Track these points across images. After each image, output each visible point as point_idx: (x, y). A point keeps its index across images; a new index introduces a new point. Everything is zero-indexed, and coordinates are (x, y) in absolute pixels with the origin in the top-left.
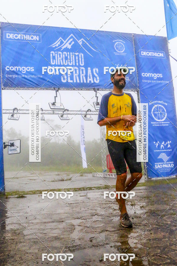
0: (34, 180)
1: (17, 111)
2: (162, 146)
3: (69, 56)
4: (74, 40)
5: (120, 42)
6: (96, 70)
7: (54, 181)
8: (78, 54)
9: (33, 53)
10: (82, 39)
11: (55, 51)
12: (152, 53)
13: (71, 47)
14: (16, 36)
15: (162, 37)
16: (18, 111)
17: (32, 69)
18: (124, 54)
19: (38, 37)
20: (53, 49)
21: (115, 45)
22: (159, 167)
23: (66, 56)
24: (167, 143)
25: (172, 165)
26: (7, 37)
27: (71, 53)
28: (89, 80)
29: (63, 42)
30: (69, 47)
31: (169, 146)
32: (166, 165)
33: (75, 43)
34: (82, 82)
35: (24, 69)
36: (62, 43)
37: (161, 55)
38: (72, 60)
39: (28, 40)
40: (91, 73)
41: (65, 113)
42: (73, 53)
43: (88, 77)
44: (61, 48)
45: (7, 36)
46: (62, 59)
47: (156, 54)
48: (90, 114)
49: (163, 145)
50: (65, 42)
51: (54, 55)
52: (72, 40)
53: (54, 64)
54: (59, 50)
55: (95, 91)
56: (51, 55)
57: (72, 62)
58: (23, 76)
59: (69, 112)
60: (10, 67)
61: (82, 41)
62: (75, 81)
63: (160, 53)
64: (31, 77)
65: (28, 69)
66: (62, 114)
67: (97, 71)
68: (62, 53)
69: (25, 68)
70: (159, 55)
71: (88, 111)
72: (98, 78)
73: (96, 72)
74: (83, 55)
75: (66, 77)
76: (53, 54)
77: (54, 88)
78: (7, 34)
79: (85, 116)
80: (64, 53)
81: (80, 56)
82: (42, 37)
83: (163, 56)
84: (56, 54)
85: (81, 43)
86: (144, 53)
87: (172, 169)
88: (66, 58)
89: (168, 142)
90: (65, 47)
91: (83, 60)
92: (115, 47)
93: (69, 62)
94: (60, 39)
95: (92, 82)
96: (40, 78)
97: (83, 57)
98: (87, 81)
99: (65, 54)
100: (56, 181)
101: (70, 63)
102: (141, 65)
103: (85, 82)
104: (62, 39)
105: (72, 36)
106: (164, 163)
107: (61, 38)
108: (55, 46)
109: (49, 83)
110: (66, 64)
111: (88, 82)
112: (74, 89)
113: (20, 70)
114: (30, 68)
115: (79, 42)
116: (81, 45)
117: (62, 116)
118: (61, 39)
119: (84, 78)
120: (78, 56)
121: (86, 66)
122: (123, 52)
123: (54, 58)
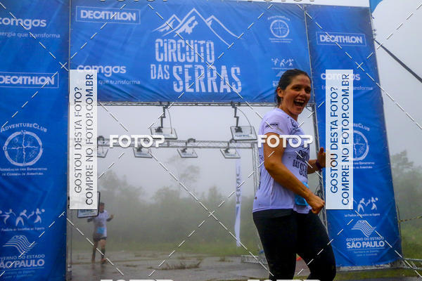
0: (135, 266)
1: (102, 141)
2: (360, 206)
3: (187, 47)
4: (198, 19)
5: (281, 19)
6: (236, 70)
7: (166, 269)
8: (204, 42)
9: (125, 43)
10: (213, 17)
11: (163, 39)
12: (340, 37)
13: (191, 31)
14: (97, 15)
15: (359, 8)
16: (106, 142)
17: (122, 70)
18: (289, 41)
19: (134, 14)
20: (159, 35)
21: (272, 25)
22: (356, 246)
23: (183, 46)
24: (369, 201)
25: (382, 244)
26: (82, 16)
27: (192, 42)
28: (222, 87)
29: (179, 23)
30: (189, 30)
31: (374, 206)
32: (368, 243)
33: (198, 25)
34: (210, 91)
35: (108, 69)
36: (176, 24)
37: (358, 40)
38: (192, 53)
39: (117, 21)
40: (226, 76)
41: (188, 145)
42: (196, 41)
43: (222, 83)
44: (174, 33)
45: (82, 14)
46: (176, 52)
47: (348, 40)
48: (235, 148)
49: (362, 204)
50: (181, 23)
51: (162, 45)
52: (193, 18)
53: (161, 60)
54: (171, 36)
55: (234, 107)
56: (157, 45)
57: (193, 57)
58: (107, 81)
59: (196, 144)
60: (85, 66)
61: (212, 19)
62: (198, 90)
63: (356, 36)
64: (120, 85)
65: (116, 69)
66: (183, 147)
67: (238, 71)
68: (177, 41)
69: (110, 67)
70: (354, 40)
71: (231, 141)
72: (239, 84)
73: (236, 73)
74: (212, 44)
75: (181, 83)
76: (159, 43)
77: (161, 103)
78: (82, 11)
79: (226, 151)
80: (180, 41)
81: (208, 46)
82: (142, 15)
83: (361, 42)
84: (165, 44)
85: (209, 24)
86: (326, 38)
87: (381, 250)
88: (183, 51)
89: (373, 200)
90: (181, 30)
91: (213, 53)
92: (271, 28)
93: (188, 58)
94: (172, 17)
95: (229, 91)
96: (136, 85)
97: (213, 48)
98: (219, 89)
99: (181, 44)
100: (170, 269)
101: (190, 58)
102: (320, 58)
103: (216, 90)
104: (176, 17)
105: (194, 12)
106: (366, 239)
107: (174, 15)
108: (163, 30)
109: (152, 94)
110: (183, 60)
111: (222, 91)
112: (196, 105)
113: (102, 72)
114: (118, 67)
115: (206, 21)
116: (209, 26)
117: (184, 151)
118: (174, 18)
119: (214, 84)
120: (204, 45)
121: (218, 64)
122: (286, 38)
123: (161, 50)
